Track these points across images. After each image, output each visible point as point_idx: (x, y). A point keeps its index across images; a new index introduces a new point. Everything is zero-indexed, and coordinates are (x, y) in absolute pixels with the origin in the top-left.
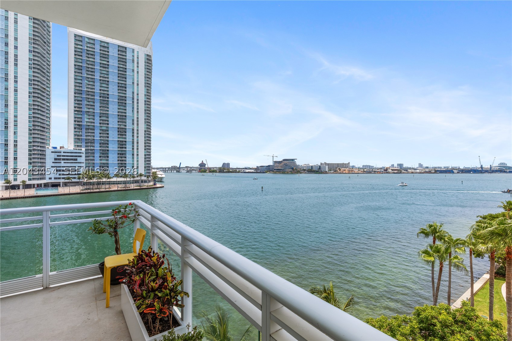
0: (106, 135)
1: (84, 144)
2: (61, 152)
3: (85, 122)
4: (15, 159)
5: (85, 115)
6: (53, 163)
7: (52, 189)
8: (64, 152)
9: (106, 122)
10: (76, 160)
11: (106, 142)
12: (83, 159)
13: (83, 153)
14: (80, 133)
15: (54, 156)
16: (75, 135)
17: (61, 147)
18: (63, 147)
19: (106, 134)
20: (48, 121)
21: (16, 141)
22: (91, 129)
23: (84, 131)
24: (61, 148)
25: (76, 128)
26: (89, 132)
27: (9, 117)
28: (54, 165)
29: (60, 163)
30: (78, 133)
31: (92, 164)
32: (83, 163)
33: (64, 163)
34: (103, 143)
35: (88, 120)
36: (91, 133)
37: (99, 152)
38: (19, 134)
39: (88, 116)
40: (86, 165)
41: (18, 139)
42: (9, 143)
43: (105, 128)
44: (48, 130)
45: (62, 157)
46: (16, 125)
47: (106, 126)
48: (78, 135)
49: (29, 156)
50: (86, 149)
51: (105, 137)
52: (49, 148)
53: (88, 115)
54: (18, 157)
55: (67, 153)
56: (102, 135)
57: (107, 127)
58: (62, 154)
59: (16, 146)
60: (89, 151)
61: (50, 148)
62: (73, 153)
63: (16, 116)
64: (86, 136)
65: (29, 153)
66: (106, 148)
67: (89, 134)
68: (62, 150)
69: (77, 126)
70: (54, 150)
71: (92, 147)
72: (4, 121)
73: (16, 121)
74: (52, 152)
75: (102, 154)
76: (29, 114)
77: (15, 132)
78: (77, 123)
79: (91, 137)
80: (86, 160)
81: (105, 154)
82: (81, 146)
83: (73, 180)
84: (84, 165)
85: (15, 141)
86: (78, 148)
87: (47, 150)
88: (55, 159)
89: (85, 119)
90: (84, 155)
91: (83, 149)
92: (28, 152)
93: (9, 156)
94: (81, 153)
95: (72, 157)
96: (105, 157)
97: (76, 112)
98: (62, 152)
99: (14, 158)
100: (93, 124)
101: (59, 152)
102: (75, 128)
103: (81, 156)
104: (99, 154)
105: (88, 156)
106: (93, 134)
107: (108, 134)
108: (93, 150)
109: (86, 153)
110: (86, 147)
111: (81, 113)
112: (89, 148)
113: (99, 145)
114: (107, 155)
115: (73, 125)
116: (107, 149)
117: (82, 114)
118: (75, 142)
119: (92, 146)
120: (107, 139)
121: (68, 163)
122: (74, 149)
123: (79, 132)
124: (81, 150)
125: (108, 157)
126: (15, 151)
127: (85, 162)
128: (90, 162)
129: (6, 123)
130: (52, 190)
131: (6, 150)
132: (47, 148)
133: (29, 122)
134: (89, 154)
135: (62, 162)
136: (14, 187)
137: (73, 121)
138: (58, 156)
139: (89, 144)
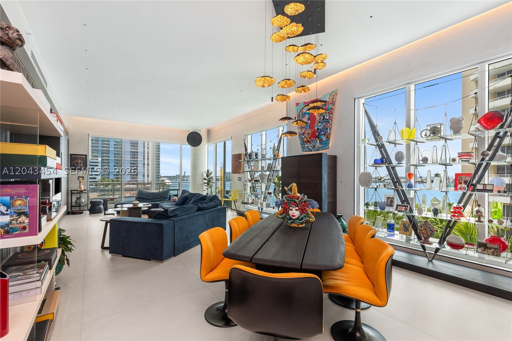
1: (100, 155)
11: (120, 153)
13: (99, 163)
14: (97, 145)
16: (93, 146)
22: (106, 141)
26: (105, 144)
30: (95, 145)
34: (117, 154)
37: (113, 161)
50: (101, 159)
51: (119, 148)
56: (116, 146)
60: (105, 161)
64: (102, 147)
67: (105, 146)
71: (107, 157)
75: (116, 164)
79: (106, 148)
81: (119, 163)
90: (100, 165)
91: (100, 159)
94: (97, 162)
96: (119, 166)
102: (93, 140)
103: (97, 166)
104: (114, 163)
105: (104, 166)
106: (108, 146)
108: (108, 160)
109: (101, 162)
110: (102, 157)
112: (105, 158)
113: (114, 156)
114: (121, 164)
116: (121, 159)
119: (107, 156)
120: (120, 150)
123: (96, 143)
124: (98, 160)
139: (105, 155)
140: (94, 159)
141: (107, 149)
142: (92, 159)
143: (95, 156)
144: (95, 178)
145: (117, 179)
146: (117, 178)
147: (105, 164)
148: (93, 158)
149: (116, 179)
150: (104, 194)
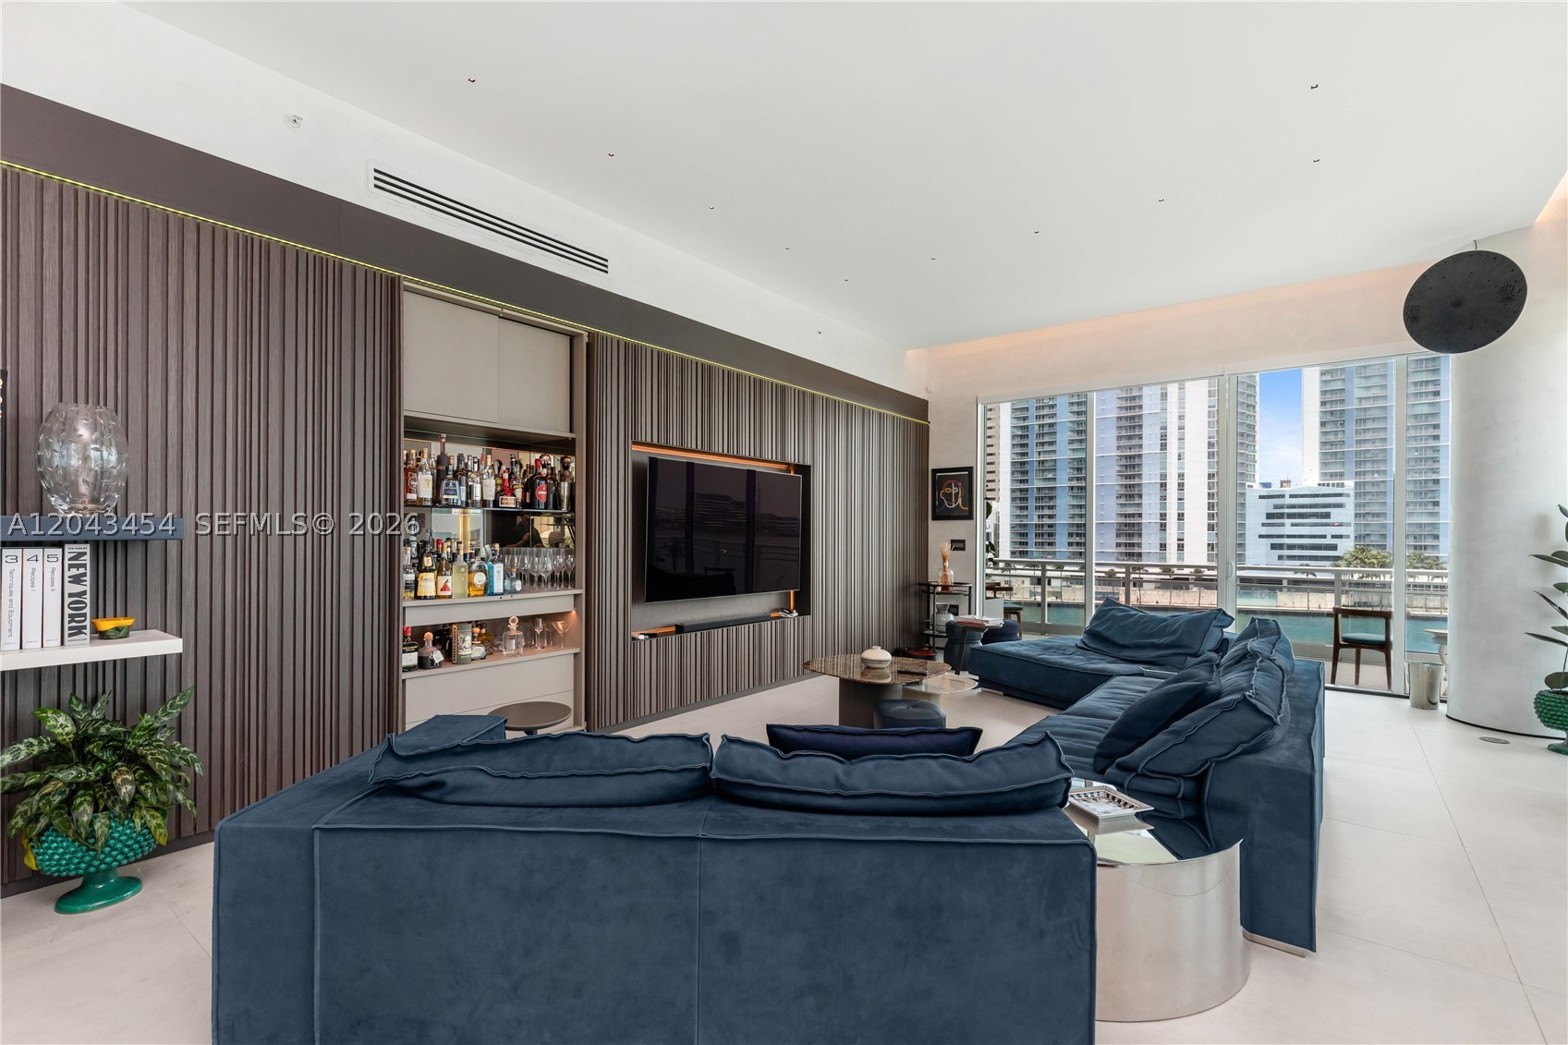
0: (1431, 432)
1: (1350, 468)
2: (1283, 496)
3: (1356, 402)
4: (1181, 517)
5: (1356, 380)
6: (1263, 525)
7: (1261, 594)
8: (1291, 496)
9: (1431, 388)
10: (1327, 515)
11: (1430, 454)
12: (1345, 514)
13: (1348, 495)
14: (1340, 437)
15: (1267, 506)
16: (1324, 444)
17: (1282, 483)
18: (1289, 482)
19: (1427, 427)
20: (1251, 416)
21: (1181, 476)
22: (1374, 419)
23: (1351, 427)
24: (1282, 486)
25: (1325, 422)
26: (1369, 429)
27: (1168, 421)
28: (1265, 531)
29: (1283, 525)
30: (1332, 438)
31: (1376, 528)
32: (1349, 525)
33: (1293, 525)
34: (1416, 459)
35: (1363, 394)
36: (1374, 430)
38: (1187, 458)
39: (1363, 380)
40: (1356, 531)
41: (1186, 472)
42: (1168, 481)
43: (1425, 410)
44: (1250, 439)
45: (1287, 511)
46: (1181, 439)
47: (1431, 399)
48: (1332, 444)
49: (1209, 509)
50: (1356, 483)
51: (1426, 440)
52: (1252, 486)
53: (1365, 377)
54: (1185, 512)
55: (1302, 496)
56: (1413, 433)
57: (1432, 404)
58: (1288, 501)
59: (1181, 486)
60: (1369, 489)
61: (1256, 486)
62: (1317, 496)
63: (1181, 417)
64: (1358, 442)
65: (1209, 503)
66: (1429, 474)
67: (1369, 436)
68: (1287, 490)
69: (1329, 418)
70: (1265, 492)
71: (1376, 475)
72: (1158, 432)
73: (1181, 428)
74: (1261, 497)
75: (1413, 496)
76: (1209, 407)
77: (1179, 455)
78: (1328, 408)
79: (1374, 442)
80: (1357, 515)
81: (1426, 494)
82: (1341, 475)
83: (1320, 576)
84: (1350, 531)
85: (1179, 475)
86: (1331, 482)
87: (1248, 491)
88: (1269, 516)
89: (1356, 391)
90: (1350, 503)
91: (1349, 484)
92: (1205, 501)
93: (1168, 512)
94: (1341, 495)
95: (1315, 508)
96: (1426, 504)
97: (1325, 378)
98: (1287, 496)
99: (1179, 515)
100: (1380, 404)
101: (1278, 496)
102: (1323, 424)
103: (1340, 506)
105: (1364, 505)
106: (1381, 435)
107: (1436, 427)
108: (1382, 485)
109: (1356, 494)
110: (1356, 475)
111: (1343, 377)
112: (1368, 478)
114: (1434, 498)
115: (1318, 413)
116: (1435, 477)
117: (1344, 379)
118: (1324, 464)
119: (1378, 472)
120: (1432, 443)
121: (1302, 525)
122: (1319, 485)
123: (1336, 433)
124: (1342, 485)
125: (1436, 504)
126: (1180, 499)
127: (1353, 522)
128: (1370, 520)
129: (1164, 437)
130: (1261, 597)
131: (1164, 498)
132: (1249, 486)
133: (1209, 426)
134: (1369, 497)
135: (1288, 522)
136: (1180, 583)
137: (1318, 404)
138: (1276, 507)
139: (1368, 467)
140: (1328, 485)
141: (1379, 446)
142: (1324, 485)
143: (1332, 475)
144: (1334, 547)
145: (1418, 552)
146: (1416, 547)
147: (1368, 499)
148: (1326, 482)
149: (1412, 551)
150: (1364, 600)
